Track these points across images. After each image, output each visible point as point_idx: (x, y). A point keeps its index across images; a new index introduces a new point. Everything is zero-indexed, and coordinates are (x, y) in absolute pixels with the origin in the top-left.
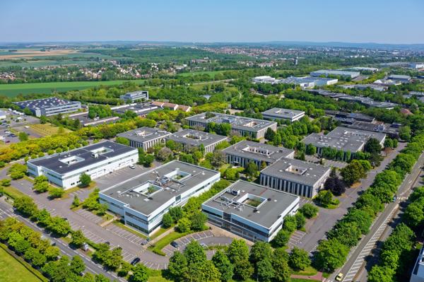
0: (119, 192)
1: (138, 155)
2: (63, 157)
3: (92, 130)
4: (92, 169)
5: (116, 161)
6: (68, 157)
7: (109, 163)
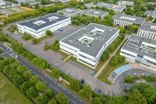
0: (70, 41)
1: (71, 20)
2: (34, 21)
3: (45, 9)
4: (51, 28)
5: (62, 23)
6: (37, 21)
7: (59, 24)
